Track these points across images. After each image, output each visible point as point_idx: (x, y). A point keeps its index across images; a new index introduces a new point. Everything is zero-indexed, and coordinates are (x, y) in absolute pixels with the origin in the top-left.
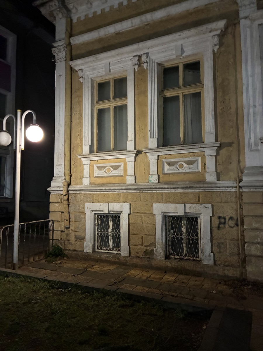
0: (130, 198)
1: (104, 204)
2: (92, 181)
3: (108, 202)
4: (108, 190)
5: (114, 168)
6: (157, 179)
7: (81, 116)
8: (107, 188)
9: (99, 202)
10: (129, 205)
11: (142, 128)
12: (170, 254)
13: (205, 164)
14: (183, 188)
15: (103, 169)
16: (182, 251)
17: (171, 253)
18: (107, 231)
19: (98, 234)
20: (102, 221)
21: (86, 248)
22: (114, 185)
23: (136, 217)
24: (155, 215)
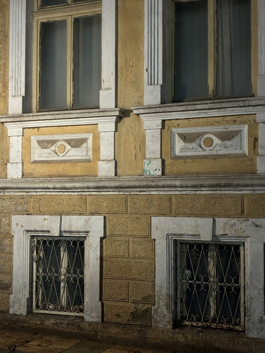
0: (105, 205)
1: (52, 217)
2: (27, 171)
3: (61, 214)
4: (60, 188)
5: (73, 143)
6: (161, 169)
7: (5, 37)
8: (58, 185)
9: (41, 213)
10: (103, 220)
11: (131, 64)
12: (183, 318)
13: (256, 140)
14: (212, 186)
15: (50, 145)
16: (208, 312)
17: (184, 315)
18: (57, 271)
19: (38, 277)
20: (46, 252)
21: (13, 306)
22: (72, 178)
23: (117, 243)
24: (155, 240)
